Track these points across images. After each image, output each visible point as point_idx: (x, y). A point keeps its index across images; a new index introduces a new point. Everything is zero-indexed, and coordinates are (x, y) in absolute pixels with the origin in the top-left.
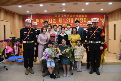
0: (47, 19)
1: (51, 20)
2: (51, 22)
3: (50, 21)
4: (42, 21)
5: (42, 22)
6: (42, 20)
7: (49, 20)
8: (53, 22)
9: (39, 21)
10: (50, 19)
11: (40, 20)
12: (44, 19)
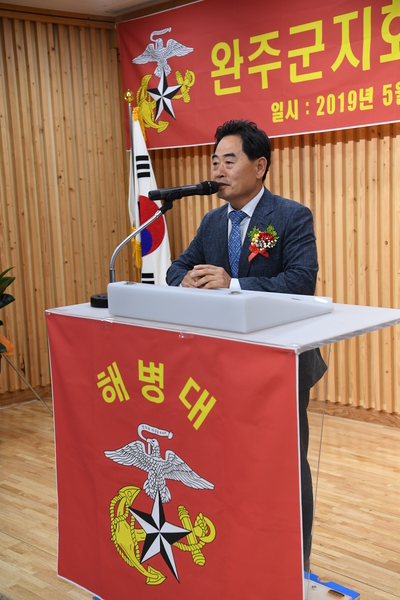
0: (317, 26)
1: (356, 27)
2: (358, 53)
3: (346, 49)
4: (265, 58)
5: (263, 69)
6: (263, 41)
7: (332, 36)
8: (381, 47)
9: (239, 60)
10: (344, 20)
11: (247, 49)
12: (284, 33)
